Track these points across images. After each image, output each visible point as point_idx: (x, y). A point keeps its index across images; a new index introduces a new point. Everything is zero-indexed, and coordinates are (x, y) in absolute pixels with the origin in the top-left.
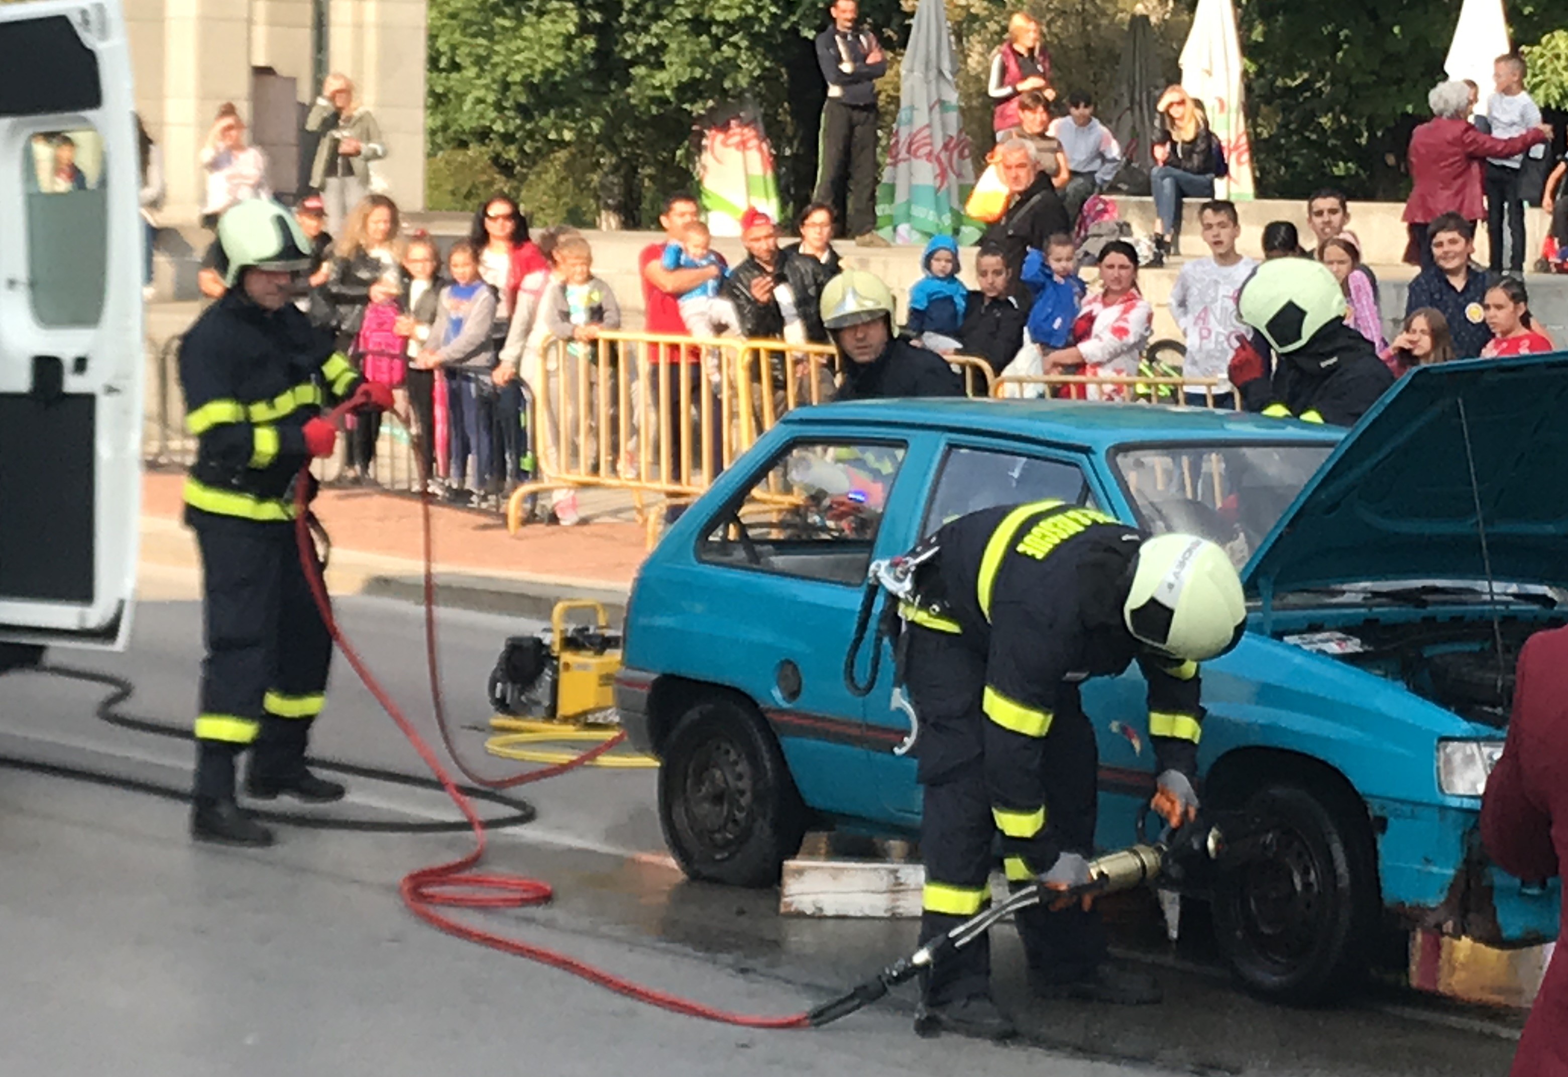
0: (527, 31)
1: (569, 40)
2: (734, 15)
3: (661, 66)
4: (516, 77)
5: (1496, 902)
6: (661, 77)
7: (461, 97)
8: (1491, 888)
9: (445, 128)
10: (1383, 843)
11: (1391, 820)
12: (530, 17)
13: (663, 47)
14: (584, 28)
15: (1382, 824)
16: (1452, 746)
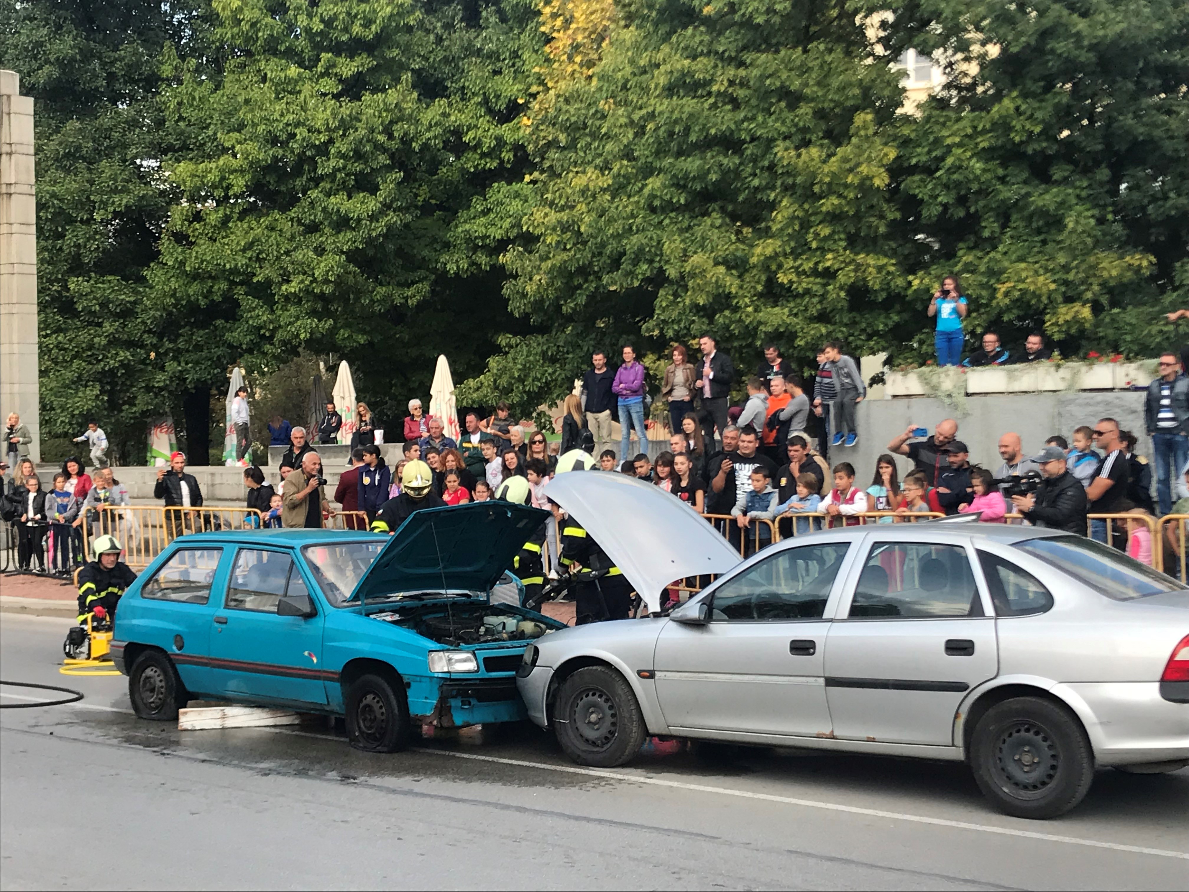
0: (80, 394)
1: (97, 396)
2: (161, 384)
3: (135, 405)
4: (77, 412)
5: (453, 712)
6: (134, 409)
7: (55, 420)
8: (450, 707)
9: (50, 433)
10: (409, 692)
11: (412, 684)
12: (82, 389)
13: (135, 397)
14: (102, 392)
15: (409, 685)
16: (433, 654)
